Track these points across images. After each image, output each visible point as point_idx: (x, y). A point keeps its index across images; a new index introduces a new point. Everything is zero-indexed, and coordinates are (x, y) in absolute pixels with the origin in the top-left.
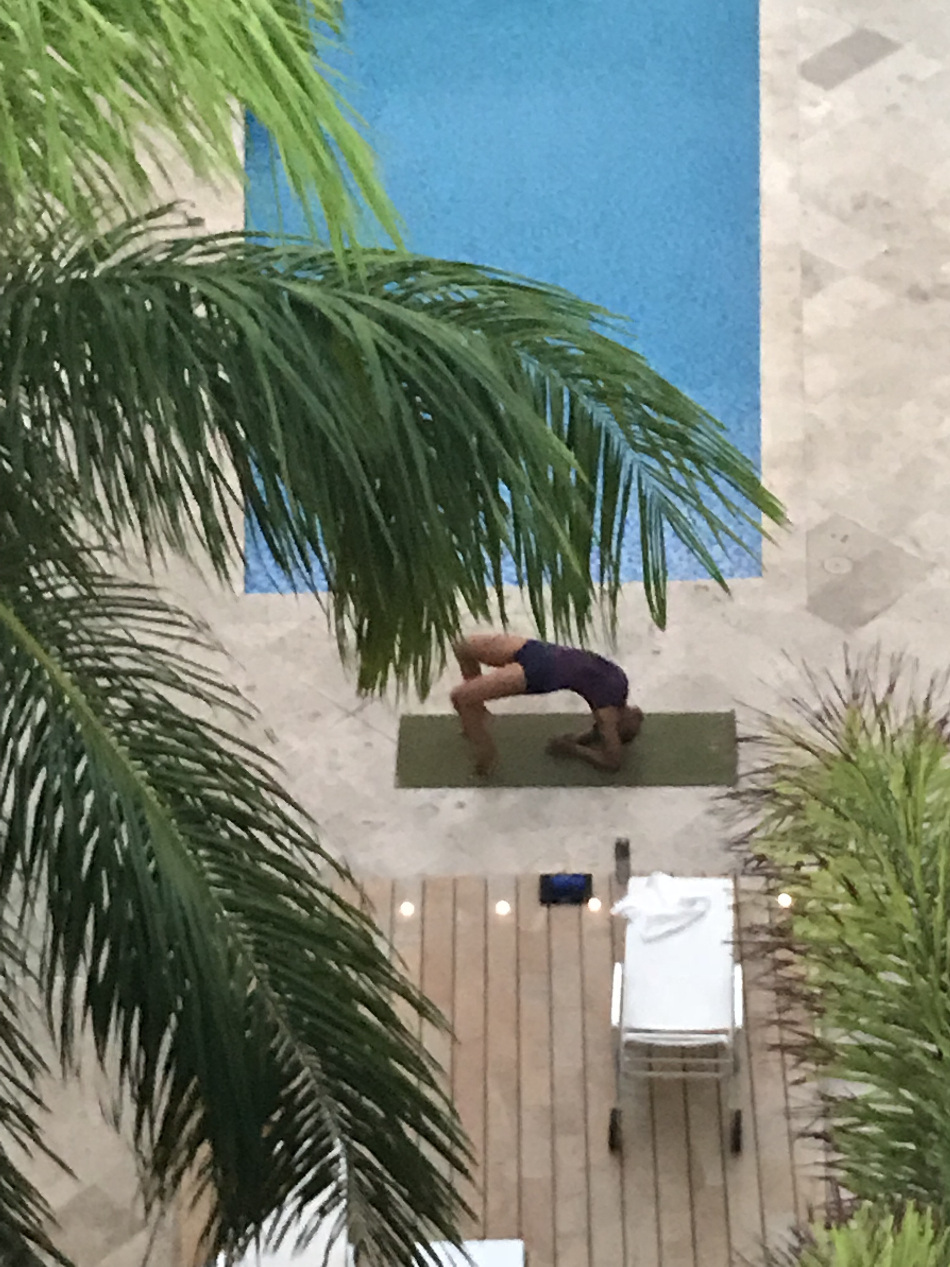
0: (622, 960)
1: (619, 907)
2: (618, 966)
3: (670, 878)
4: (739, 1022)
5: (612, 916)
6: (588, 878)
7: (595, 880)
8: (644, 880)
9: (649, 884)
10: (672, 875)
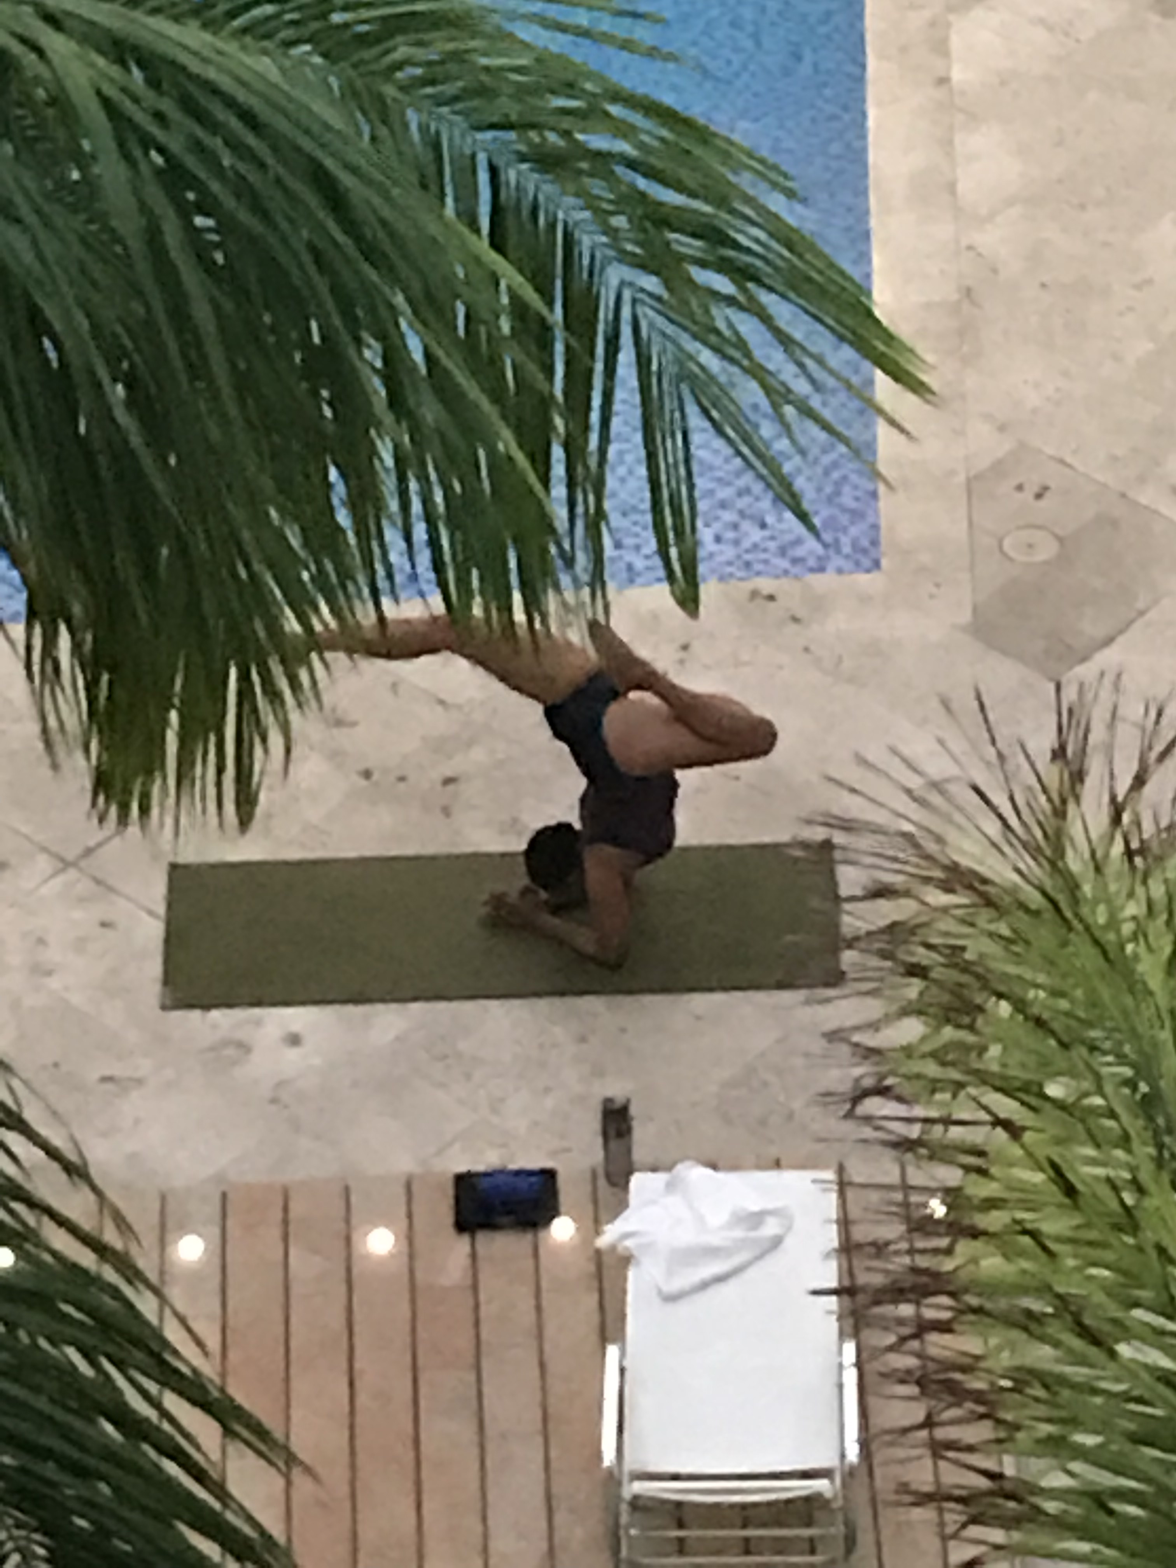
0: (620, 1337)
1: (610, 1234)
2: (612, 1351)
3: (709, 1172)
4: (853, 1453)
5: (598, 1253)
6: (549, 1175)
7: (563, 1183)
8: (660, 1178)
9: (670, 1187)
10: (714, 1167)
